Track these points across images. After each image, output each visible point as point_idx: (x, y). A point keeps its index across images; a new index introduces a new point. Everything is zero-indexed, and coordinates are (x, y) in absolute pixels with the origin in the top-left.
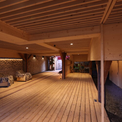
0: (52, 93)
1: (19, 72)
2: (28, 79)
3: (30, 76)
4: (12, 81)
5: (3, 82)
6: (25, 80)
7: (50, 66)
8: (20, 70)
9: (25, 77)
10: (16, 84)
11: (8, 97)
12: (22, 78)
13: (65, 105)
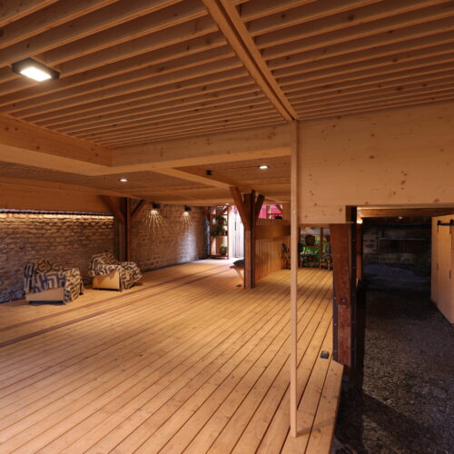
0: (194, 328)
1: (100, 260)
2: (126, 284)
3: (135, 274)
4: (78, 286)
5: (51, 286)
6: (118, 287)
7: (211, 243)
8: (104, 254)
9: (117, 276)
10: (90, 296)
11: (61, 329)
12: (108, 278)
13: (221, 361)
